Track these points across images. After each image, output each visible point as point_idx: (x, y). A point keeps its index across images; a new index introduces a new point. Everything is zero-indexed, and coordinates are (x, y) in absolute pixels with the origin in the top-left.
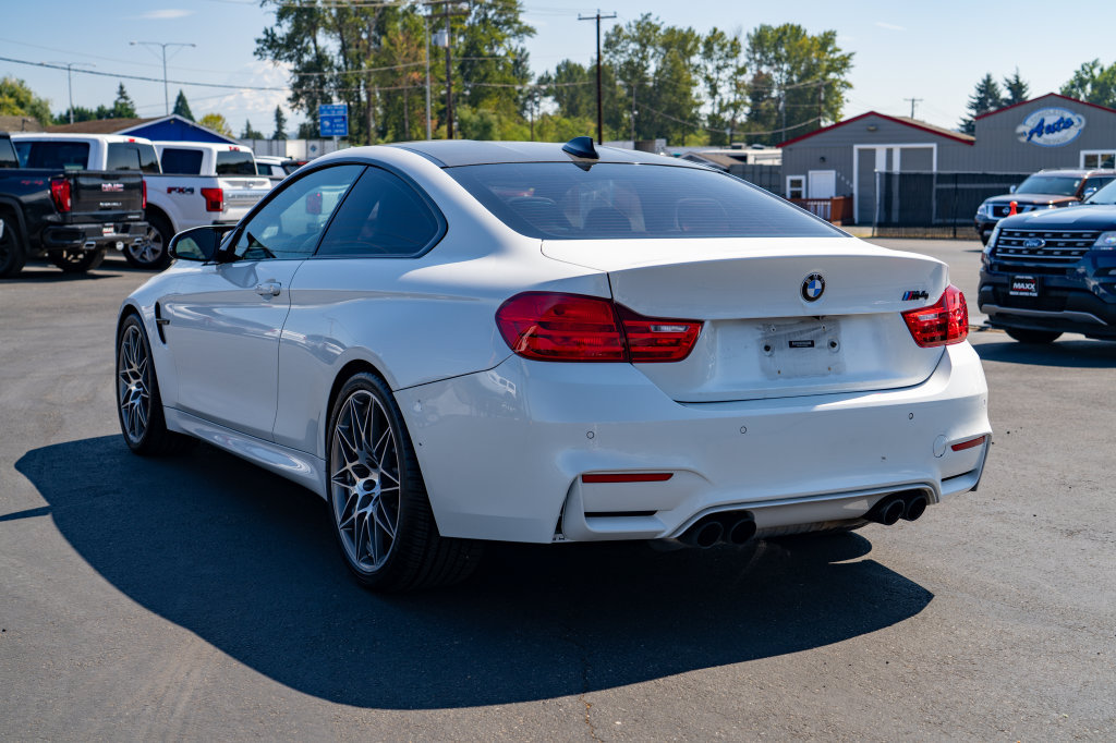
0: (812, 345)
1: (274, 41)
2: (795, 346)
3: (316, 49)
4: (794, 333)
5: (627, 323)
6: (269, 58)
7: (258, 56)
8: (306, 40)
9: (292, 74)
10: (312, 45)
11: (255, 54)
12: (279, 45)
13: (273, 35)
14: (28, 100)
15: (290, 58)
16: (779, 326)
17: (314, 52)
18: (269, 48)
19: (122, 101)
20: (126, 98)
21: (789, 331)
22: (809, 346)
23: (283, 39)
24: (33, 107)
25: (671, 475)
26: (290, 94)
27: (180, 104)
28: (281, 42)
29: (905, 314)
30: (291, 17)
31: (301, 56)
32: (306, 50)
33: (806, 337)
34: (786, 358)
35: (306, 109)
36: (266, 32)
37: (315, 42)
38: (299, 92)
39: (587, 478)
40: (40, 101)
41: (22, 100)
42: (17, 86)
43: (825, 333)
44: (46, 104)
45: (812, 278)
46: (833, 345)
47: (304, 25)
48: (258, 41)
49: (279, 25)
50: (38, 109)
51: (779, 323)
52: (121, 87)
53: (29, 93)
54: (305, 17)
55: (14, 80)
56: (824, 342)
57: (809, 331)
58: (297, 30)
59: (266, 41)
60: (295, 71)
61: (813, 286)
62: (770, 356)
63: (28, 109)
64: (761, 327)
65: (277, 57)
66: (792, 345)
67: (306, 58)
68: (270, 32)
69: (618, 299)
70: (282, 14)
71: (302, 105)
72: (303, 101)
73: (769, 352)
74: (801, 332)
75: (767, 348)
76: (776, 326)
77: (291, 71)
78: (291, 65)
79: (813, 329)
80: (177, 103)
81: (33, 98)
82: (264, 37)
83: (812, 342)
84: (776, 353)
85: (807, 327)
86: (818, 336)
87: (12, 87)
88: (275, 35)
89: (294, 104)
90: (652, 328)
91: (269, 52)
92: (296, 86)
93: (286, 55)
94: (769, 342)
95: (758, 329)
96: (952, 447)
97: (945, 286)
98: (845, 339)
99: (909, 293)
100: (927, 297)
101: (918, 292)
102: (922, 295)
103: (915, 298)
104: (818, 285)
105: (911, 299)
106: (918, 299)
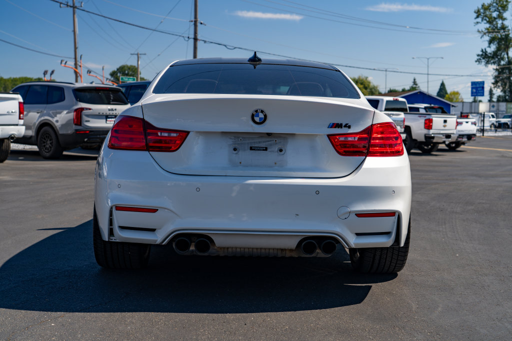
1: (486, 54)
2: (254, 150)
3: (508, 58)
4: (255, 142)
5: (149, 131)
6: (483, 63)
7: (478, 63)
8: (503, 54)
9: (494, 71)
10: (506, 56)
11: (476, 61)
12: (489, 57)
13: (486, 52)
14: (369, 86)
15: (494, 63)
16: (244, 138)
17: (507, 59)
18: (484, 58)
19: (415, 86)
20: (416, 85)
21: (251, 141)
22: (264, 150)
23: (490, 54)
24: (371, 89)
25: (157, 210)
26: (493, 81)
27: (442, 87)
28: (489, 55)
29: (329, 136)
30: (496, 42)
31: (500, 62)
32: (503, 59)
33: (263, 145)
34: (246, 156)
35: (501, 88)
36: (482, 51)
37: (507, 54)
38: (498, 80)
39: (119, 208)
40: (374, 86)
41: (366, 86)
42: (365, 79)
43: (276, 144)
44: (377, 87)
45: (256, 111)
46: (281, 150)
47: (503, 46)
48: (478, 55)
49: (489, 47)
50: (373, 90)
52: (415, 80)
53: (370, 83)
54: (503, 43)
55: (363, 77)
56: (276, 148)
57: (264, 142)
58: (498, 49)
59: (482, 55)
60: (497, 70)
61: (258, 116)
62: (236, 154)
63: (368, 90)
64: (233, 138)
65: (487, 63)
66: (251, 149)
67: (502, 63)
68: (484, 51)
69: (146, 119)
70: (490, 42)
71: (499, 86)
72: (499, 84)
73: (236, 152)
75: (235, 149)
76: (243, 138)
77: (494, 69)
78: (495, 67)
79: (268, 141)
80: (441, 86)
81: (371, 85)
82: (481, 53)
83: (266, 148)
84: (240, 152)
85: (264, 139)
86: (271, 145)
87: (362, 80)
88: (487, 52)
89: (495, 85)
90: (159, 134)
91: (483, 60)
92: (496, 77)
93: (492, 61)
94: (237, 146)
95: (231, 139)
96: (356, 214)
97: (374, 123)
98: (290, 147)
99: (333, 124)
100: (349, 127)
101: (341, 124)
102: (345, 126)
103: (338, 128)
104: (261, 115)
105: (335, 127)
106: (341, 128)
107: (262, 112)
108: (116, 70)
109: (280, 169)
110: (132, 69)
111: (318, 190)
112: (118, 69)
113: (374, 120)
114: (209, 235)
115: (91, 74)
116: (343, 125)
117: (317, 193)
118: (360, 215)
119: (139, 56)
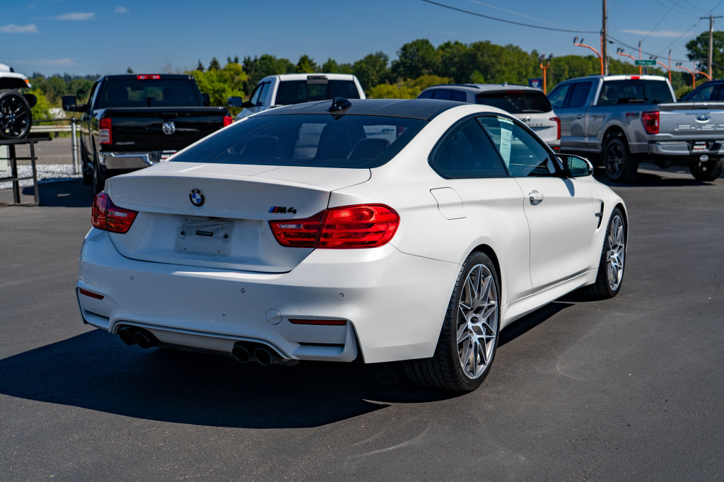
0: (212, 235)
2: (200, 235)
4: (202, 226)
21: (199, 224)
22: (209, 235)
25: (104, 296)
29: (271, 222)
33: (209, 230)
34: (193, 241)
39: (81, 291)
43: (222, 228)
45: (193, 191)
46: (226, 237)
51: (193, 218)
56: (222, 234)
57: (211, 226)
61: (195, 197)
62: (183, 238)
64: (182, 219)
66: (198, 233)
73: (183, 236)
74: (207, 226)
75: (183, 233)
76: (192, 220)
79: (215, 226)
83: (212, 233)
84: (187, 237)
85: (211, 223)
86: (217, 230)
94: (185, 230)
95: (180, 221)
96: (290, 320)
97: (330, 207)
98: (236, 234)
99: (275, 208)
100: (295, 212)
101: (285, 208)
102: (290, 210)
103: (281, 212)
104: (198, 196)
105: (277, 212)
106: (285, 212)
107: (199, 192)
108: (695, 39)
109: (222, 259)
110: (719, 37)
111: (243, 287)
112: (698, 39)
113: (330, 203)
114: (151, 331)
115: (623, 53)
116: (287, 209)
117: (243, 291)
118: (295, 321)
119: (713, 19)
